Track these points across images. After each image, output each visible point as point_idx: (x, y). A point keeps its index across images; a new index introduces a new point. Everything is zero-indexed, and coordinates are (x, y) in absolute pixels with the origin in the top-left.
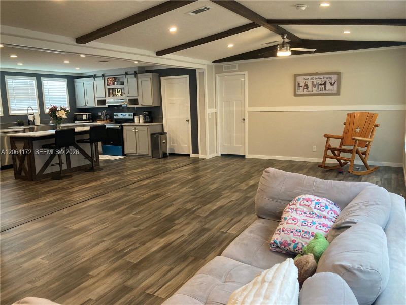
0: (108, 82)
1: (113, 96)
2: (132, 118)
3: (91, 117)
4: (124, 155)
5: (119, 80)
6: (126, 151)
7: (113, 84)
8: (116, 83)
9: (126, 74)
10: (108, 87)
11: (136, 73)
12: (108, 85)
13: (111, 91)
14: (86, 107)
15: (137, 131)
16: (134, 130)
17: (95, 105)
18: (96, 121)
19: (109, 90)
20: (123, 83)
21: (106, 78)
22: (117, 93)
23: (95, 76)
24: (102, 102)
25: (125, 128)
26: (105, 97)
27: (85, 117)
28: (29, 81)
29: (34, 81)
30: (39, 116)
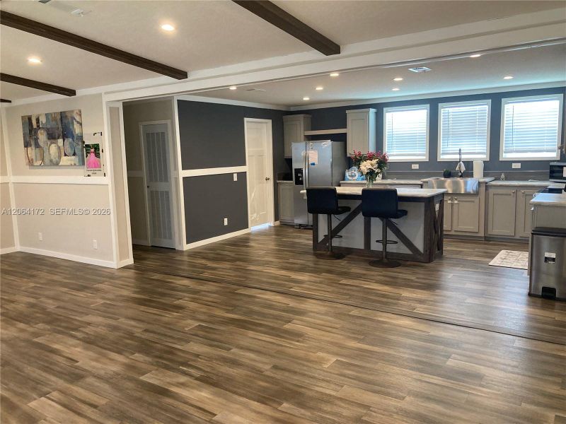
28: (478, 108)
29: (487, 106)
30: (482, 165)
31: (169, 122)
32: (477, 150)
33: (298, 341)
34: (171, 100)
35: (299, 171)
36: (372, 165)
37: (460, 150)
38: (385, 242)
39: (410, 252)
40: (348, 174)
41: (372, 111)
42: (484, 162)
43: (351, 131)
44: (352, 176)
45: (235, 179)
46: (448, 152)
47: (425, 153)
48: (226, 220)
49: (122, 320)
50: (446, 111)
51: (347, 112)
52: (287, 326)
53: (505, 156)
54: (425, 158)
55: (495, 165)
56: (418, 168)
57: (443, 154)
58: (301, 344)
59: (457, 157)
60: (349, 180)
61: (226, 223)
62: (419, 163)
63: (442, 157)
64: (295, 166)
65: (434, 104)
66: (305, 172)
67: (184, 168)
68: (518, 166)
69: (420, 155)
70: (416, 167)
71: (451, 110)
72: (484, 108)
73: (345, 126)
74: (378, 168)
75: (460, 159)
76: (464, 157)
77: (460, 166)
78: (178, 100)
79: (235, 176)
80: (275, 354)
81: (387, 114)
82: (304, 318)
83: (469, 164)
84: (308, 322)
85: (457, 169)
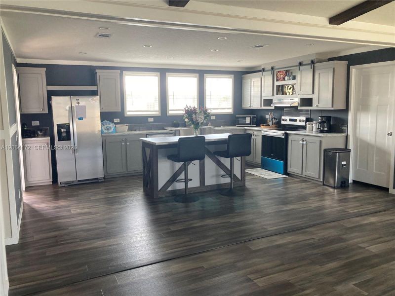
0: (277, 77)
1: (283, 94)
2: (303, 124)
3: (255, 121)
4: (286, 173)
5: (291, 73)
6: (289, 170)
7: (284, 79)
8: (286, 78)
9: (300, 64)
10: (277, 83)
11: (313, 62)
12: (277, 81)
13: (280, 88)
14: (252, 108)
15: (304, 143)
16: (301, 142)
17: (261, 106)
18: (260, 126)
19: (278, 87)
20: (294, 78)
21: (276, 71)
22: (287, 91)
23: (263, 70)
24: (268, 102)
25: (290, 138)
26: (273, 95)
27: (248, 120)
35: (63, 126)
40: (104, 127)
44: (108, 129)
48: (19, 192)
51: (97, 71)
54: (158, 113)
57: (171, 110)
60: (105, 133)
61: (20, 196)
62: (154, 117)
64: (56, 121)
68: (214, 118)
70: (151, 120)
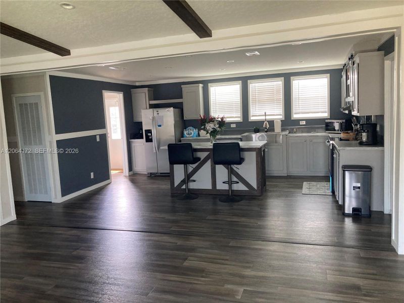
3: (344, 126)
4: (333, 190)
15: (335, 156)
27: (337, 126)
28: (275, 83)
29: (281, 82)
30: (280, 123)
31: (42, 94)
32: (275, 113)
33: (202, 277)
34: (43, 76)
35: (149, 131)
36: (215, 125)
37: (265, 113)
38: (230, 182)
39: (247, 189)
40: (185, 133)
41: (201, 85)
42: (282, 121)
43: (186, 100)
44: (189, 134)
45: (98, 140)
46: (256, 114)
47: (240, 116)
48: (92, 174)
49: (27, 278)
50: (253, 86)
51: (182, 86)
52: (186, 264)
53: (295, 116)
54: (239, 119)
55: (289, 122)
56: (235, 126)
57: (253, 116)
58: (206, 279)
59: (263, 118)
60: (187, 137)
61: (92, 177)
62: (237, 123)
63: (252, 118)
64: (145, 128)
65: (245, 81)
66: (154, 132)
67: (57, 133)
68: (304, 123)
69: (236, 117)
70: (233, 126)
71: (257, 85)
72: (279, 83)
73: (181, 98)
74: (219, 127)
75: (266, 119)
76: (268, 118)
77: (266, 124)
78: (50, 76)
79: (98, 137)
80: (190, 293)
81: (211, 88)
82: (197, 254)
83: (271, 123)
84: (201, 257)
85: (264, 126)
